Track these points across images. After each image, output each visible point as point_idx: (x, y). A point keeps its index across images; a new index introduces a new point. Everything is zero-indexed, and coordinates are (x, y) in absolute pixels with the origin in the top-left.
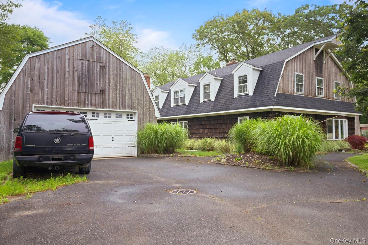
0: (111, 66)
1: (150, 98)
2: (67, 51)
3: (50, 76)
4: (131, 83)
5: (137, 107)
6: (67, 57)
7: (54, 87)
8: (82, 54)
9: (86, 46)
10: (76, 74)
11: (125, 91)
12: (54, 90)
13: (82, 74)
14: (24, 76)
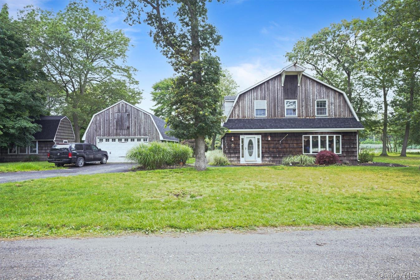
0: (133, 113)
1: (156, 129)
2: (111, 109)
3: (104, 123)
4: (144, 121)
5: (148, 134)
6: (111, 112)
7: (105, 128)
8: (118, 109)
9: (119, 106)
10: (115, 120)
11: (141, 126)
12: (105, 129)
13: (118, 120)
14: (93, 124)
